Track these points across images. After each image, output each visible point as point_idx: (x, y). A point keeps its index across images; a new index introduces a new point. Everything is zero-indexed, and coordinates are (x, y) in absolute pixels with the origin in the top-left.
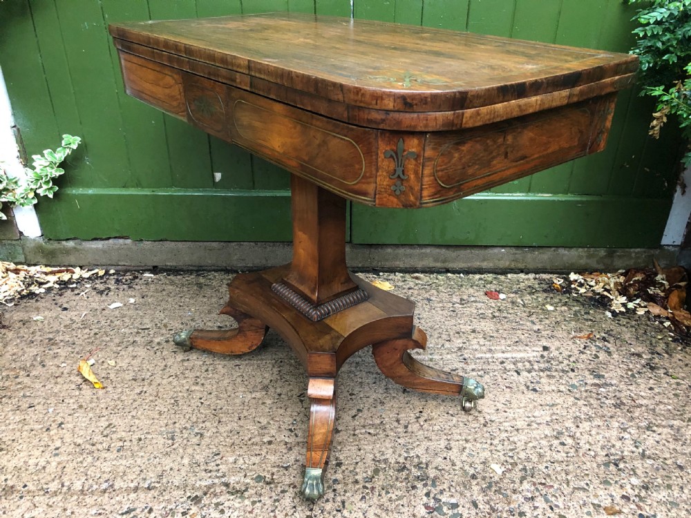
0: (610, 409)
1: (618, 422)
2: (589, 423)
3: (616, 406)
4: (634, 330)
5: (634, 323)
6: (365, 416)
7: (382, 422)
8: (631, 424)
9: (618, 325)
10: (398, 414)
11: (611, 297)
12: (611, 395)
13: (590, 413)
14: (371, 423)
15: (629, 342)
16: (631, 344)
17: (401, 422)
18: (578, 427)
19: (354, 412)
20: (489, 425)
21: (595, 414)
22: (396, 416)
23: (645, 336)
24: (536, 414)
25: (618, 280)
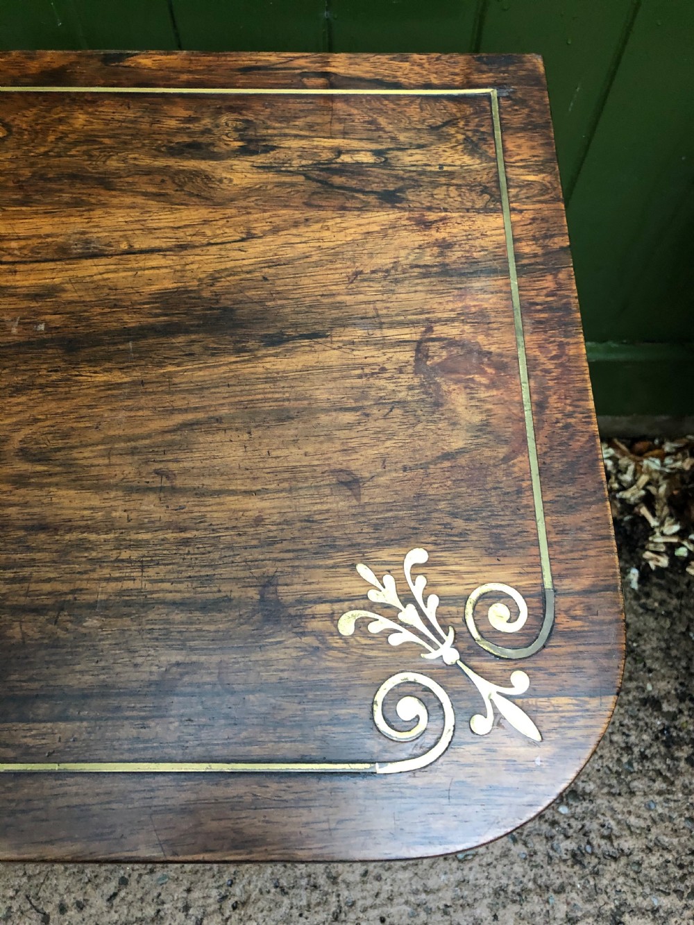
0: (563, 868)
1: (568, 904)
2: (516, 908)
3: (576, 858)
4: (668, 624)
5: (675, 602)
6: (130, 898)
7: (159, 911)
8: (589, 907)
9: (641, 611)
10: (189, 891)
11: (653, 522)
12: (576, 825)
13: (525, 880)
14: (139, 915)
15: (649, 662)
16: (650, 671)
17: (191, 912)
18: (495, 917)
19: (111, 887)
20: (342, 916)
21: (535, 881)
22: (185, 895)
23: (683, 643)
24: (432, 883)
25: (679, 464)
